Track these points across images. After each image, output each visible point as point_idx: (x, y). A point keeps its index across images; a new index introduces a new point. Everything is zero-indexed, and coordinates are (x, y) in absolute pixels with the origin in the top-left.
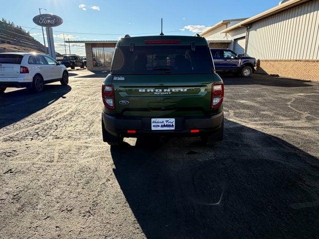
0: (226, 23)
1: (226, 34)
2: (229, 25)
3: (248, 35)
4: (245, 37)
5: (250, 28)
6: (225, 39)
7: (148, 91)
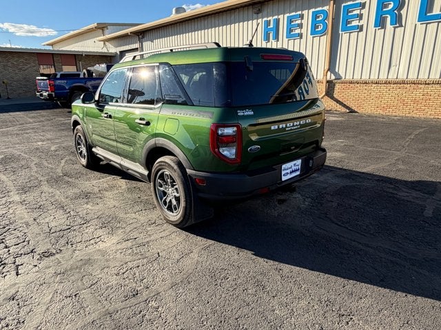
0: (102, 27)
1: (104, 44)
2: (106, 31)
3: (142, 46)
4: (137, 49)
5: (143, 37)
6: (105, 50)
7: (281, 126)
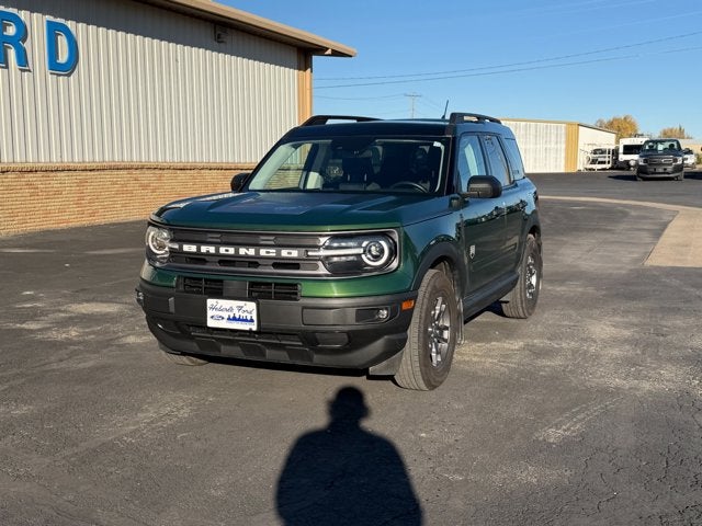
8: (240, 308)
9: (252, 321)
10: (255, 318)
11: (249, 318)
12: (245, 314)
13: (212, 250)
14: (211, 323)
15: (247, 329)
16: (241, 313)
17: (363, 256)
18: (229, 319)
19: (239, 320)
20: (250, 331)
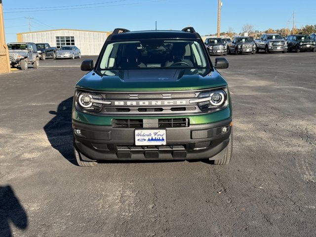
8: (155, 134)
9: (163, 140)
10: (165, 138)
11: (161, 139)
12: (159, 136)
13: (134, 103)
14: (137, 143)
15: (160, 144)
16: (156, 136)
17: (211, 101)
18: (149, 140)
19: (155, 140)
20: (162, 145)
